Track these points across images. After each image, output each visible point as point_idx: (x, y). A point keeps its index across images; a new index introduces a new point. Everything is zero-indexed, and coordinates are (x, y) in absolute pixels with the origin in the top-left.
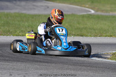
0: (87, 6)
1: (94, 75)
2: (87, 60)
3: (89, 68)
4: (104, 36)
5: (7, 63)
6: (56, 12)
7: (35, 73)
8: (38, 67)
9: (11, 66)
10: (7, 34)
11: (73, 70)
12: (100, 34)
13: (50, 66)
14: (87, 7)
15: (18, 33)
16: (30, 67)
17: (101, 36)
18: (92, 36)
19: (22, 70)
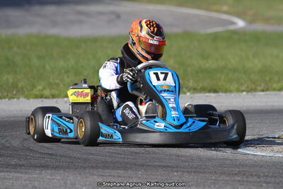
0: (225, 8)
2: (231, 158)
4: (274, 90)
5: (13, 174)
6: (141, 27)
9: (25, 181)
10: (10, 95)
11: (196, 187)
12: (263, 85)
13: (132, 178)
14: (225, 13)
15: (40, 90)
16: (77, 182)
17: (267, 90)
18: (243, 91)
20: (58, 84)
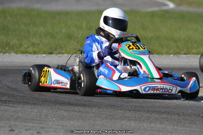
1: (175, 130)
3: (164, 116)
4: (193, 54)
7: (59, 127)
8: (65, 114)
9: (12, 112)
10: (4, 51)
12: (185, 50)
13: (88, 113)
15: (25, 48)
16: (49, 114)
17: (188, 54)
18: (171, 54)
19: (33, 120)
20: (39, 44)
